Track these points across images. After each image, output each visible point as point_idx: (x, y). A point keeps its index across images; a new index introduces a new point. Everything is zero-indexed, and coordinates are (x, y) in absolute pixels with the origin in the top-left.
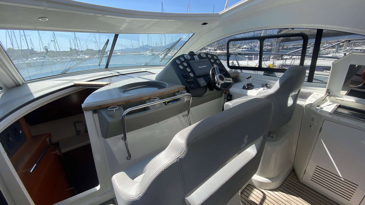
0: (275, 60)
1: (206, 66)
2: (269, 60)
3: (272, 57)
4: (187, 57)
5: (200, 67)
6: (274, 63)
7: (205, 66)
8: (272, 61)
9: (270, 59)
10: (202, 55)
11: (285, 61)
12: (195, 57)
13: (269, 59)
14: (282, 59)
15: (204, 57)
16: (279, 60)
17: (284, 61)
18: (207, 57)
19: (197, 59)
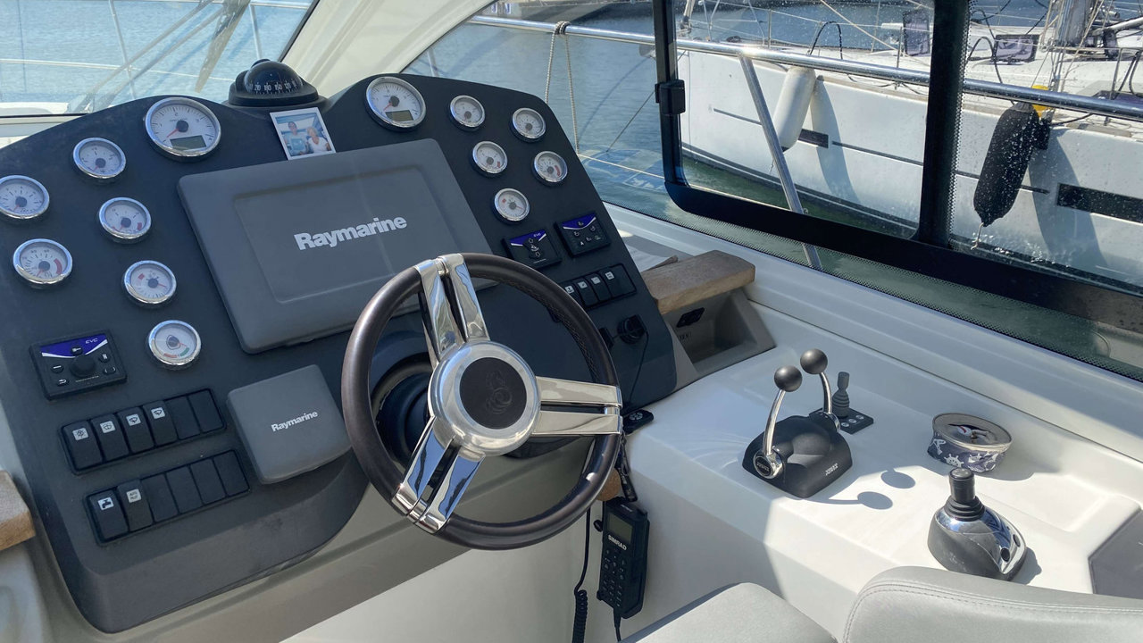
0: (1069, 56)
1: (399, 223)
2: (1031, 59)
3: (1048, 34)
4: (182, 126)
5: (322, 239)
6: (1056, 80)
7: (383, 226)
8: (1048, 65)
9: (1034, 50)
10: (378, 102)
11: (1130, 72)
12: (280, 128)
13: (1029, 50)
14: (1111, 56)
15: (406, 115)
16: (1091, 58)
17: (1125, 65)
18: (437, 124)
19: (310, 151)
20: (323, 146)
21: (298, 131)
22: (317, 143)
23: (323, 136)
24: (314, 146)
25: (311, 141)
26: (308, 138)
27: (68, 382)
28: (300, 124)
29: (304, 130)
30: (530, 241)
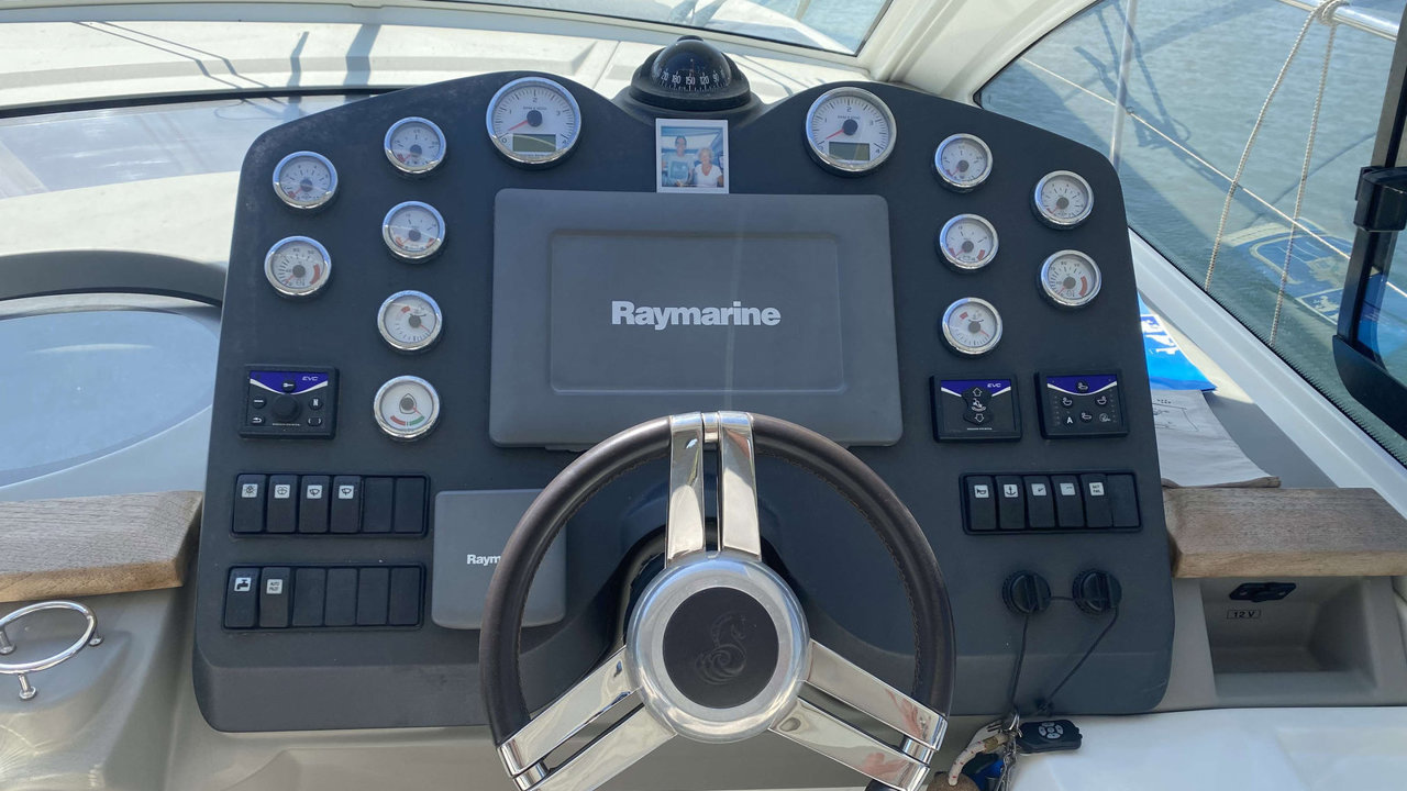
1: (770, 317)
4: (535, 120)
5: (647, 316)
7: (740, 315)
15: (861, 152)
19: (692, 183)
20: (712, 180)
21: (686, 151)
22: (706, 174)
23: (719, 165)
24: (701, 177)
25: (699, 168)
26: (697, 163)
27: (264, 422)
28: (694, 142)
29: (695, 151)
30: (977, 392)
